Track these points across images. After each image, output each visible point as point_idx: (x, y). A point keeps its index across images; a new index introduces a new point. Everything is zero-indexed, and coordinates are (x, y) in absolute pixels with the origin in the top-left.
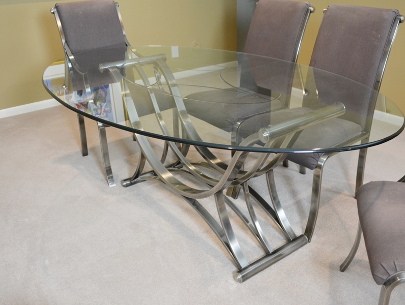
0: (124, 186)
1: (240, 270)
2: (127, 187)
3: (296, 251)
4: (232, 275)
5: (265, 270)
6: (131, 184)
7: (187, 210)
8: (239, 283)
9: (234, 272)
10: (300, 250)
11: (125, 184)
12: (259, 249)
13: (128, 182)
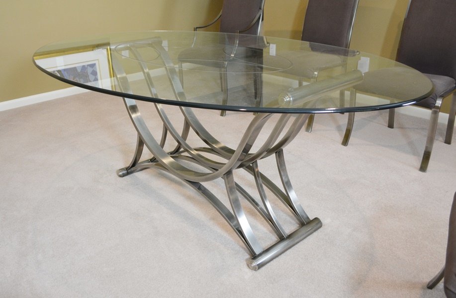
0: (120, 176)
1: (254, 256)
2: (123, 176)
3: (311, 235)
4: (245, 263)
5: (280, 256)
6: (128, 174)
7: (189, 198)
8: (254, 271)
9: (247, 260)
10: (315, 234)
11: (121, 173)
12: (271, 234)
13: (125, 172)
